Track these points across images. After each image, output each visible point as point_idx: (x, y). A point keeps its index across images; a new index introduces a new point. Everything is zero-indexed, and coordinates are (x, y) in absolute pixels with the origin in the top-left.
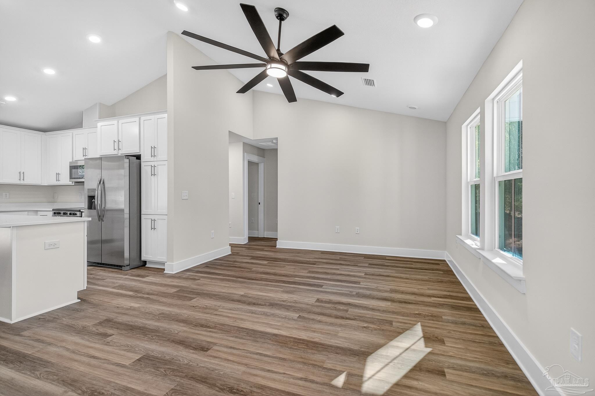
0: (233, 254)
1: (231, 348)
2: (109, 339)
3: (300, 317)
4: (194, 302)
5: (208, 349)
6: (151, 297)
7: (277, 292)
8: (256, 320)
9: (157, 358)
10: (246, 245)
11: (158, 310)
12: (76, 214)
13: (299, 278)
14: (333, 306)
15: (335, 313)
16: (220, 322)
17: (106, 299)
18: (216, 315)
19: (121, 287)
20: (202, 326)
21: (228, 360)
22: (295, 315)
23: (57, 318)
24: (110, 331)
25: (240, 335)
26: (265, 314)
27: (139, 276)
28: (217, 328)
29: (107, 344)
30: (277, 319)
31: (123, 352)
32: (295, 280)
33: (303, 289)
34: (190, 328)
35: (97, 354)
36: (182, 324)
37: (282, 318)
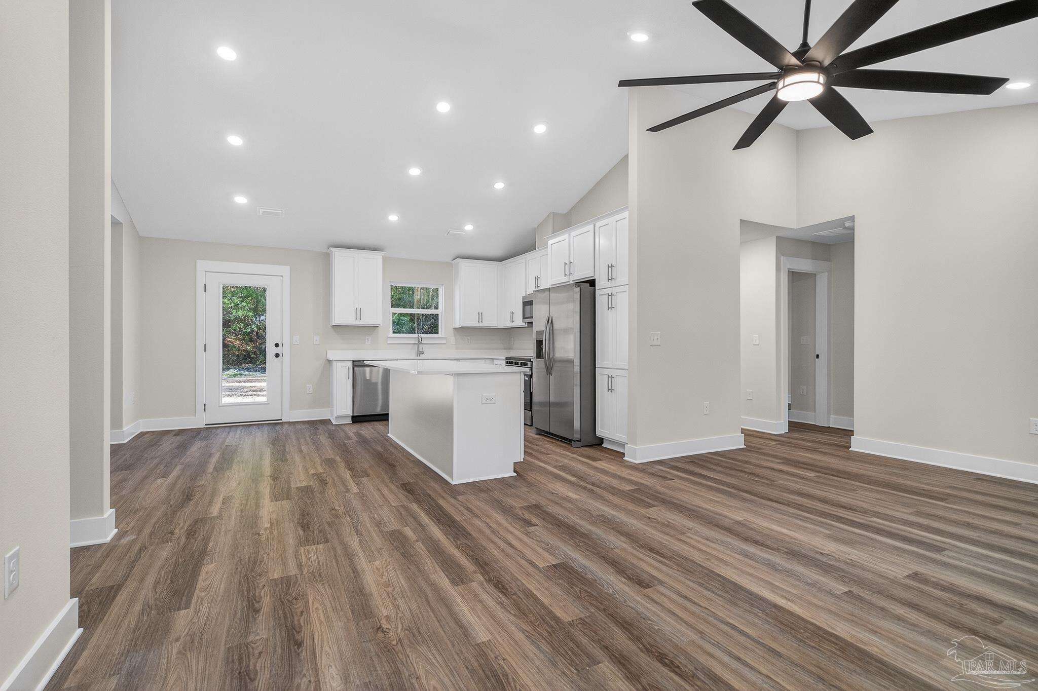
0: (748, 449)
1: (686, 597)
2: (532, 529)
3: (849, 594)
4: (652, 512)
5: (648, 586)
6: (595, 489)
7: (814, 533)
8: (748, 570)
9: (577, 572)
10: (782, 437)
11: (599, 509)
12: (526, 365)
13: (883, 519)
14: (956, 598)
15: (953, 613)
16: (683, 554)
17: (541, 478)
18: (680, 540)
19: (563, 468)
20: (652, 550)
21: (674, 614)
22: (842, 588)
23: (490, 490)
24: (535, 520)
25: (708, 583)
26: (773, 567)
27: (589, 457)
28: (673, 560)
29: (527, 534)
30: (792, 581)
31: (541, 550)
32: (870, 521)
33: (885, 543)
34: (633, 547)
35: (515, 542)
36: (623, 539)
37: (808, 584)
